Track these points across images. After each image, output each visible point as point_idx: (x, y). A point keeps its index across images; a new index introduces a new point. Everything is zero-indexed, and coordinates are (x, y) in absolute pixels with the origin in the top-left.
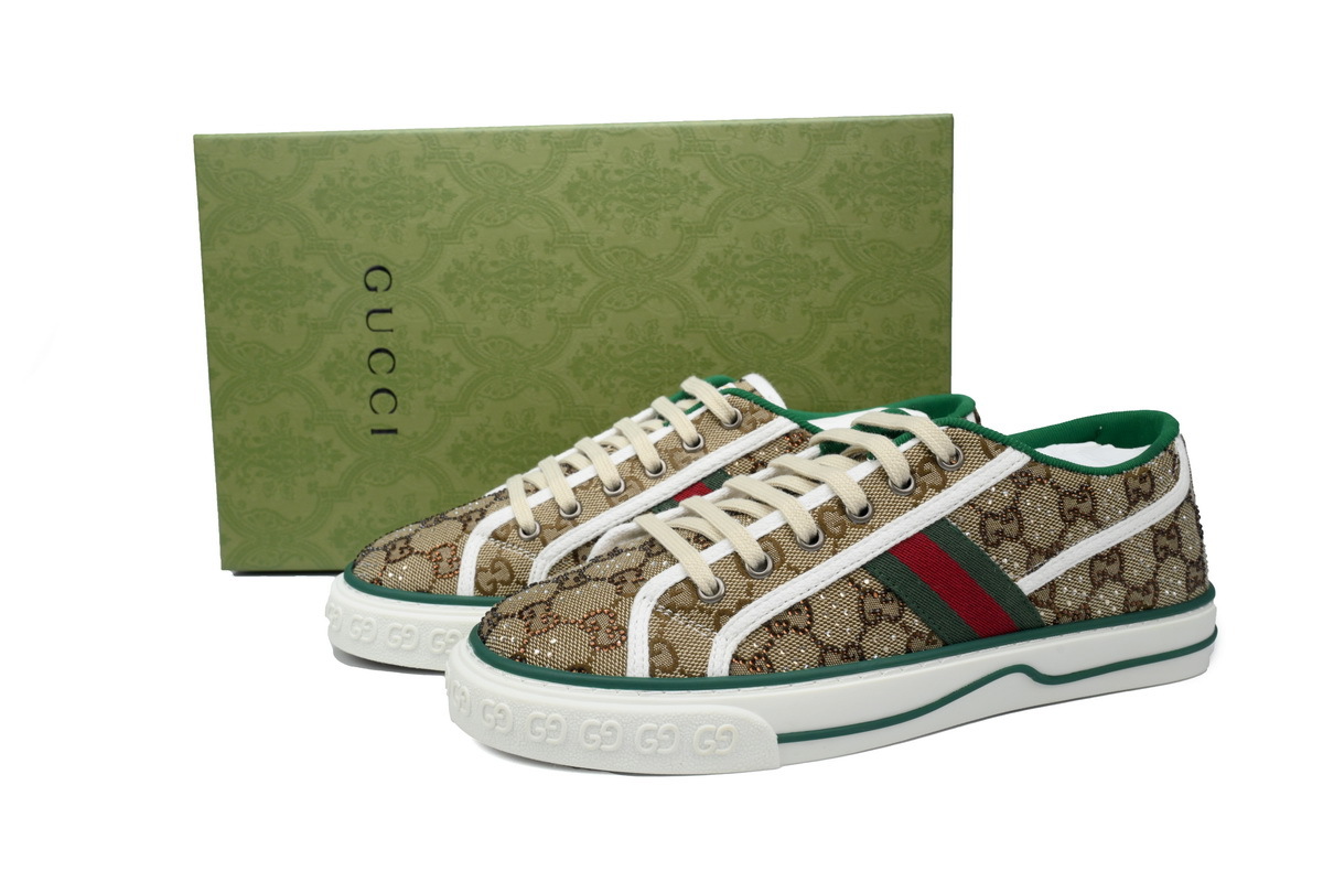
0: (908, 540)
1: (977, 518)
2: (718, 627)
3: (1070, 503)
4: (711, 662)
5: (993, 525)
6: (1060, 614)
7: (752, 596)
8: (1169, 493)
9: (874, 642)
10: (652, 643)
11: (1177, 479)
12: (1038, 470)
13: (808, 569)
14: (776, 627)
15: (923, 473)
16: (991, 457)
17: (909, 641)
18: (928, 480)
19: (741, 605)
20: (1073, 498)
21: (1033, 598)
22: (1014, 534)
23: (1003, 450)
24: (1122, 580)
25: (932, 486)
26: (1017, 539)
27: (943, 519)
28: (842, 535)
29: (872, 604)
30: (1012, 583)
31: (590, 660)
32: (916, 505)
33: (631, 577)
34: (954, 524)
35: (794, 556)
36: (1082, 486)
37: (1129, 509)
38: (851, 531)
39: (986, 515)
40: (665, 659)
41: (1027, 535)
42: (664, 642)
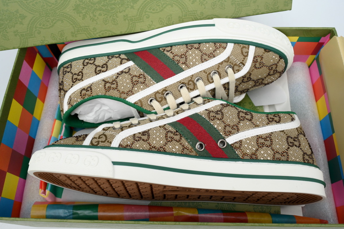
0: (170, 77)
1: (146, 82)
2: (229, 58)
3: (114, 86)
4: (232, 47)
5: (142, 80)
6: (119, 57)
7: (218, 65)
8: (74, 91)
9: (182, 49)
10: (247, 56)
11: (70, 97)
12: (123, 96)
13: (201, 71)
14: (212, 56)
15: (162, 98)
16: (140, 100)
17: (171, 49)
18: (160, 95)
19: (221, 63)
20: (112, 87)
21: (128, 60)
22: (134, 77)
23: (135, 102)
24: (96, 66)
25: (160, 93)
26: (133, 76)
27: (157, 83)
28: (190, 81)
29: (183, 60)
30: (136, 64)
31: (264, 53)
32: (166, 88)
33: (246, 79)
34: (154, 81)
35: (204, 75)
36: (109, 91)
37: (91, 85)
38: (186, 82)
39: (143, 83)
40: (245, 50)
41: (130, 77)
42: (244, 55)
